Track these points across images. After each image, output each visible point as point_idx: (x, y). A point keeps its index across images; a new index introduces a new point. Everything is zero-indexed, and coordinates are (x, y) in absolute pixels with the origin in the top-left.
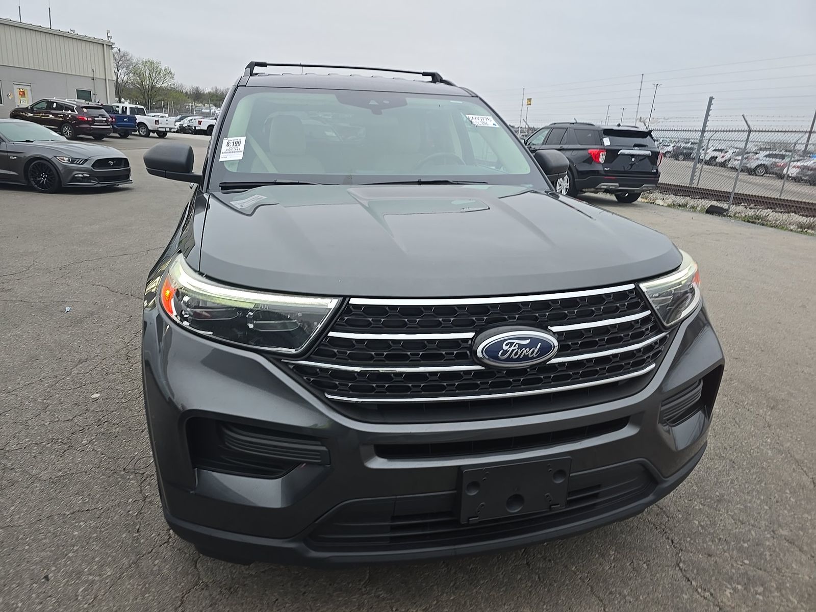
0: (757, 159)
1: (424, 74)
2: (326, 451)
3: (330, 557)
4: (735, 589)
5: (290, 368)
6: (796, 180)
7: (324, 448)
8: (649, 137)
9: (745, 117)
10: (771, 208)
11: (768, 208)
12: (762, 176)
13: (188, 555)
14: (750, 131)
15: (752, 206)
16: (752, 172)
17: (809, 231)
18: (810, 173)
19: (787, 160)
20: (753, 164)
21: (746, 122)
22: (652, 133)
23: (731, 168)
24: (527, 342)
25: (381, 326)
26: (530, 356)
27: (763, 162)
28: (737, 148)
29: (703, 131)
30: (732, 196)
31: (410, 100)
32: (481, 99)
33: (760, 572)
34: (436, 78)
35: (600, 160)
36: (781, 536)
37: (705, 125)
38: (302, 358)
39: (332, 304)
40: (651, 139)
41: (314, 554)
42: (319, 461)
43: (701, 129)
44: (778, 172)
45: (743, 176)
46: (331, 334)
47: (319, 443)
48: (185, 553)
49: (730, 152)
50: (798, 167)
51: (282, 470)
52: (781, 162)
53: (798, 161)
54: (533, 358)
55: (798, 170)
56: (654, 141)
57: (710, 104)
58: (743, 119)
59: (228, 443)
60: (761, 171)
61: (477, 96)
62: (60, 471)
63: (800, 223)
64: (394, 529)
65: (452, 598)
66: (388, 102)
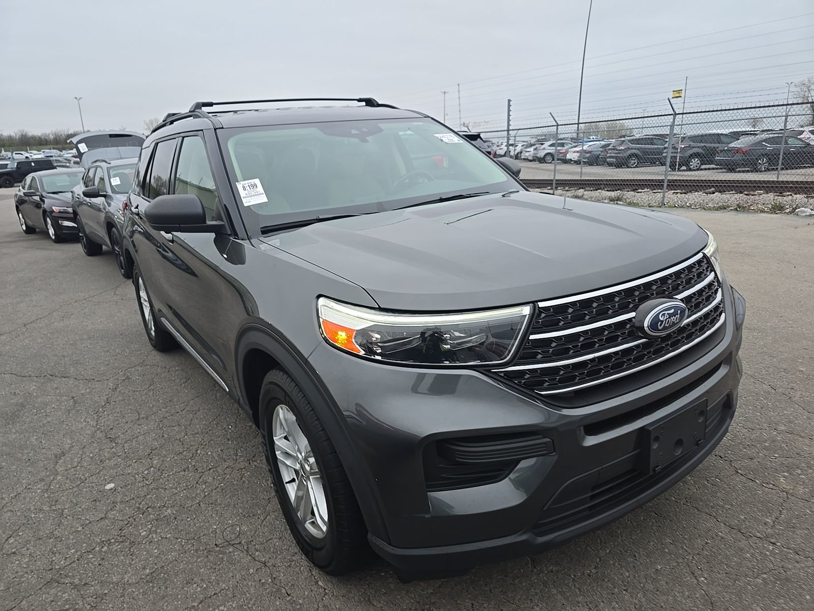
0: (544, 149)
1: (360, 100)
2: (550, 441)
3: (555, 537)
4: (784, 476)
5: (501, 376)
6: (577, 162)
7: (547, 440)
8: (479, 139)
9: (553, 114)
10: (583, 188)
11: (580, 189)
12: (551, 163)
13: (356, 598)
14: (558, 125)
15: (567, 188)
16: (542, 160)
17: (618, 202)
18: (588, 155)
19: (566, 147)
20: (541, 154)
21: (553, 118)
22: (481, 135)
23: (524, 159)
24: (672, 311)
25: (570, 321)
26: (676, 322)
27: (548, 151)
28: (524, 142)
29: (508, 130)
30: (554, 182)
31: (382, 125)
32: (432, 119)
33: (790, 460)
34: (370, 103)
35: (445, 165)
36: (782, 431)
37: (509, 125)
38: (510, 365)
39: (526, 310)
40: (481, 141)
41: (541, 540)
42: (546, 452)
43: (506, 129)
44: (562, 158)
45: (536, 165)
46: (532, 337)
47: (541, 436)
48: (354, 598)
49: (520, 145)
50: (578, 152)
51: (504, 472)
52: (563, 150)
53: (576, 146)
54: (677, 323)
55: (578, 154)
56: (484, 142)
57: (509, 105)
58: (551, 116)
59: (459, 458)
60: (549, 158)
61: (428, 117)
62: (144, 568)
63: (610, 197)
64: (593, 497)
65: (608, 552)
66: (366, 130)
